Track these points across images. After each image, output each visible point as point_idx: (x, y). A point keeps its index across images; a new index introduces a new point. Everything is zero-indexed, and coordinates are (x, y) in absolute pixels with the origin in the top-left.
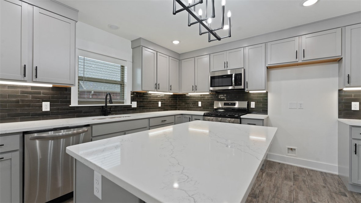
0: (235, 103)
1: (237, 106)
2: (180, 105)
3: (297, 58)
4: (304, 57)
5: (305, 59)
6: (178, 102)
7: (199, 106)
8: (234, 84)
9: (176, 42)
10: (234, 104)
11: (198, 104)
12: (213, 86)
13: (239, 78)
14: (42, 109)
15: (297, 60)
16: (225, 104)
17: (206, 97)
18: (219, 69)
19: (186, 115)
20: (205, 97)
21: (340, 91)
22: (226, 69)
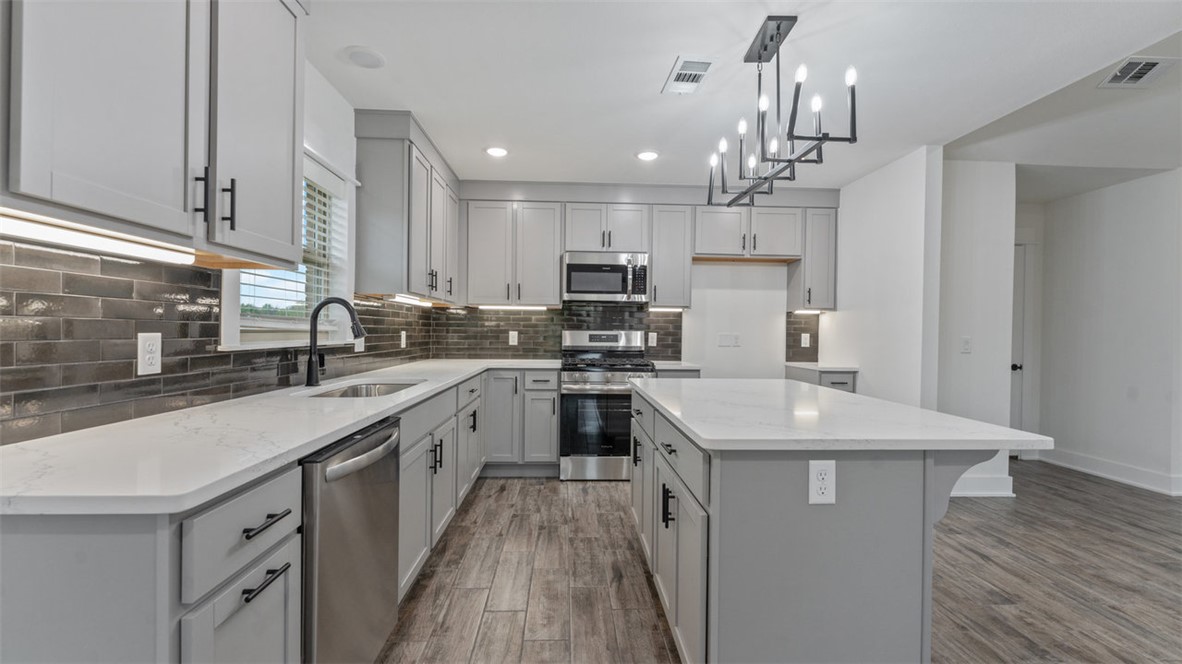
0: (616, 336)
1: (622, 343)
2: (438, 343)
3: (744, 247)
4: (755, 247)
5: (756, 252)
6: (434, 331)
7: (511, 343)
8: (630, 288)
9: (497, 152)
10: (615, 339)
11: (508, 338)
12: (573, 289)
13: (641, 277)
14: (136, 362)
15: (744, 252)
16: (592, 338)
17: (533, 317)
18: (586, 245)
19: (502, 373)
20: (530, 319)
21: (789, 314)
22: (604, 249)
